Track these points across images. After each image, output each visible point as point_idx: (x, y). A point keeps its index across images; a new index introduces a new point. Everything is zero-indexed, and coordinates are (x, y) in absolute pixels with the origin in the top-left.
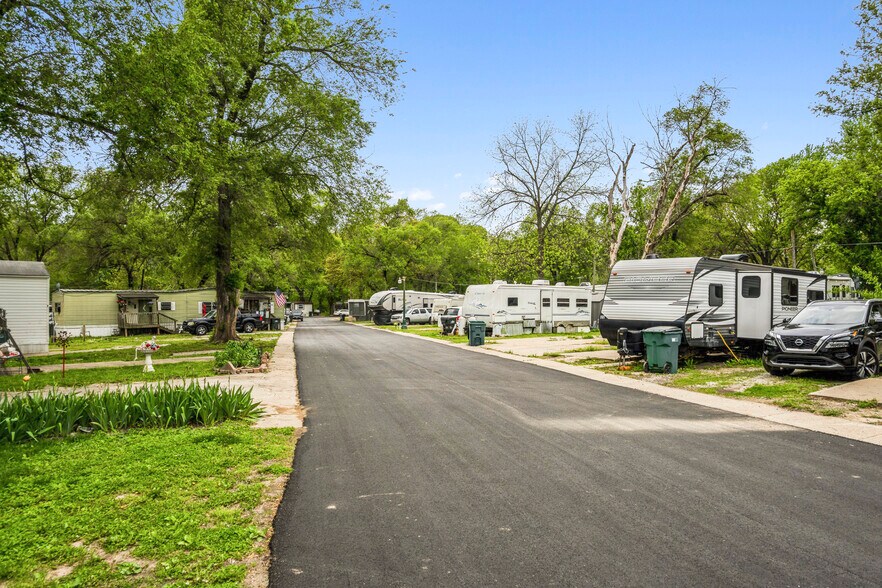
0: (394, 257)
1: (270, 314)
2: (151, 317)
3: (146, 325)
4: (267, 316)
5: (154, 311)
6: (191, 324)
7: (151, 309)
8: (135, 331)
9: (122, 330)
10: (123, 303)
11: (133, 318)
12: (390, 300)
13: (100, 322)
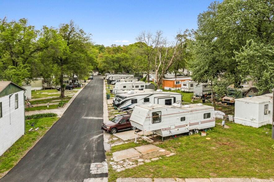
0: (115, 64)
1: (78, 83)
2: (50, 85)
3: (49, 87)
4: (77, 84)
5: (51, 84)
6: (58, 89)
7: (50, 84)
8: (46, 89)
9: (43, 88)
10: (44, 82)
11: (46, 85)
12: (112, 77)
13: (39, 86)
